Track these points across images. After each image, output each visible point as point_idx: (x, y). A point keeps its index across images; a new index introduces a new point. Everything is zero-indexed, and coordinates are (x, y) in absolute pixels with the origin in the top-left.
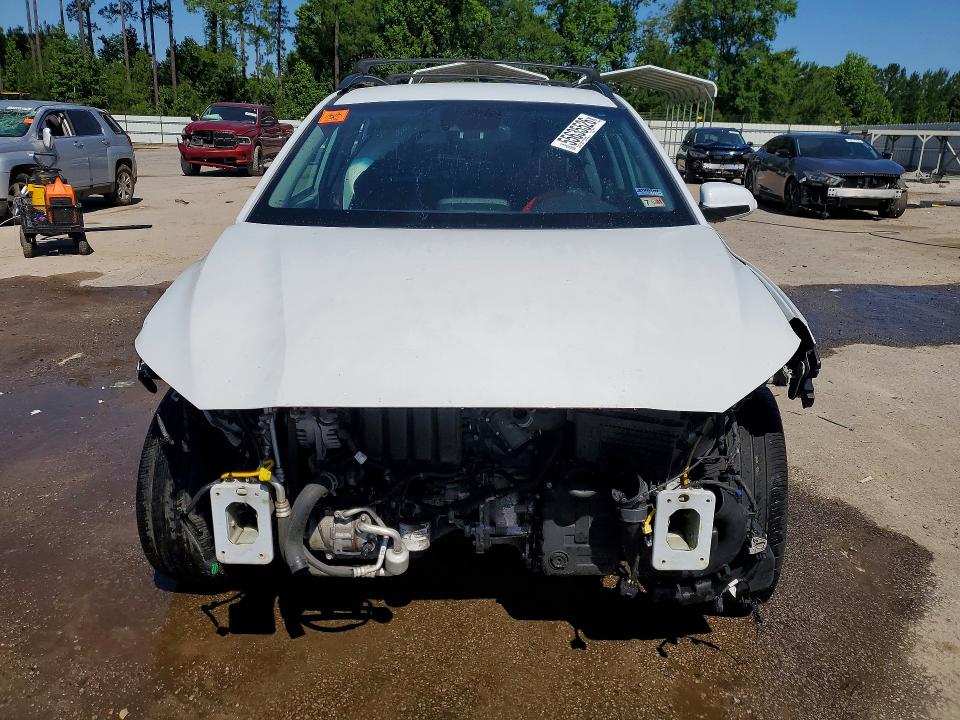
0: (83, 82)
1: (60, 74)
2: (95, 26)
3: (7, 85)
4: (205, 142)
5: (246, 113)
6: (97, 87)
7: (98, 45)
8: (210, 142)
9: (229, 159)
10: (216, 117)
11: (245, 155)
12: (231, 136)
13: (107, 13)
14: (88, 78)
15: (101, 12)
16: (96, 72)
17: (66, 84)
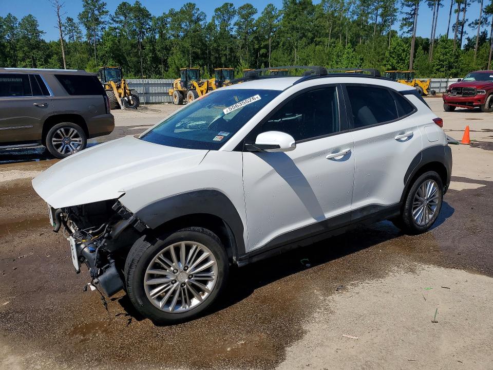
0: (449, 62)
1: (439, 60)
2: (465, 33)
3: (414, 67)
4: (458, 93)
5: (491, 76)
6: (456, 64)
7: (465, 42)
8: (460, 94)
9: (470, 103)
10: (472, 79)
11: (480, 101)
12: (473, 90)
13: (472, 25)
14: (452, 60)
15: (470, 25)
16: (457, 57)
17: (441, 65)
